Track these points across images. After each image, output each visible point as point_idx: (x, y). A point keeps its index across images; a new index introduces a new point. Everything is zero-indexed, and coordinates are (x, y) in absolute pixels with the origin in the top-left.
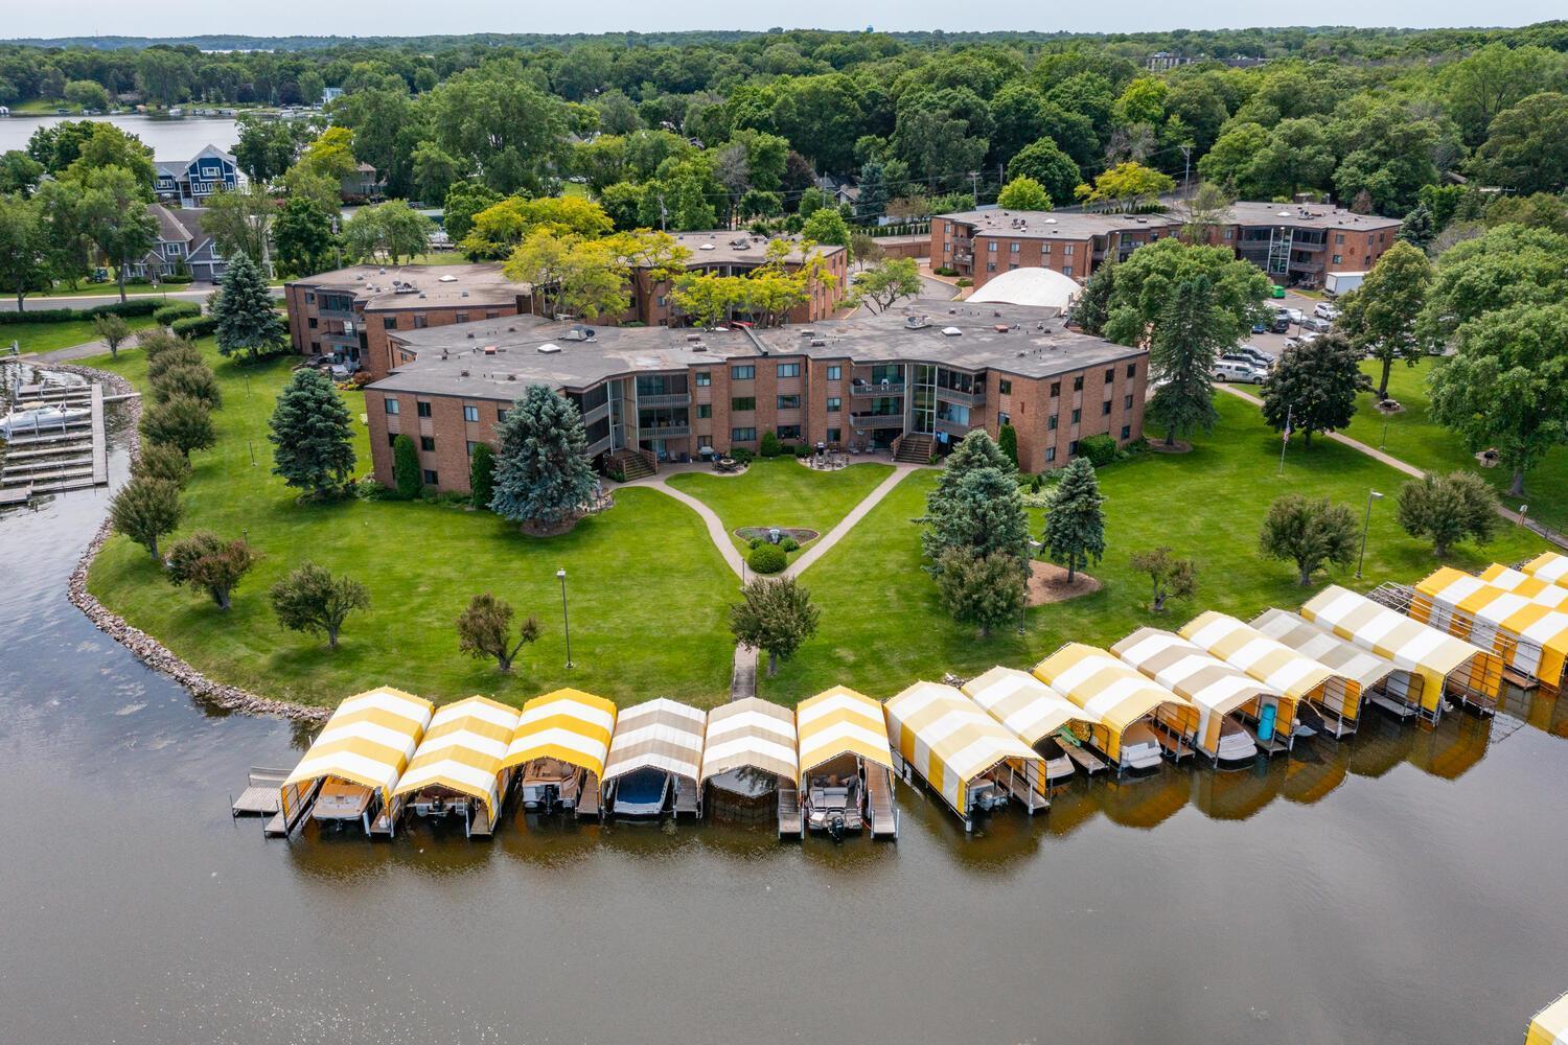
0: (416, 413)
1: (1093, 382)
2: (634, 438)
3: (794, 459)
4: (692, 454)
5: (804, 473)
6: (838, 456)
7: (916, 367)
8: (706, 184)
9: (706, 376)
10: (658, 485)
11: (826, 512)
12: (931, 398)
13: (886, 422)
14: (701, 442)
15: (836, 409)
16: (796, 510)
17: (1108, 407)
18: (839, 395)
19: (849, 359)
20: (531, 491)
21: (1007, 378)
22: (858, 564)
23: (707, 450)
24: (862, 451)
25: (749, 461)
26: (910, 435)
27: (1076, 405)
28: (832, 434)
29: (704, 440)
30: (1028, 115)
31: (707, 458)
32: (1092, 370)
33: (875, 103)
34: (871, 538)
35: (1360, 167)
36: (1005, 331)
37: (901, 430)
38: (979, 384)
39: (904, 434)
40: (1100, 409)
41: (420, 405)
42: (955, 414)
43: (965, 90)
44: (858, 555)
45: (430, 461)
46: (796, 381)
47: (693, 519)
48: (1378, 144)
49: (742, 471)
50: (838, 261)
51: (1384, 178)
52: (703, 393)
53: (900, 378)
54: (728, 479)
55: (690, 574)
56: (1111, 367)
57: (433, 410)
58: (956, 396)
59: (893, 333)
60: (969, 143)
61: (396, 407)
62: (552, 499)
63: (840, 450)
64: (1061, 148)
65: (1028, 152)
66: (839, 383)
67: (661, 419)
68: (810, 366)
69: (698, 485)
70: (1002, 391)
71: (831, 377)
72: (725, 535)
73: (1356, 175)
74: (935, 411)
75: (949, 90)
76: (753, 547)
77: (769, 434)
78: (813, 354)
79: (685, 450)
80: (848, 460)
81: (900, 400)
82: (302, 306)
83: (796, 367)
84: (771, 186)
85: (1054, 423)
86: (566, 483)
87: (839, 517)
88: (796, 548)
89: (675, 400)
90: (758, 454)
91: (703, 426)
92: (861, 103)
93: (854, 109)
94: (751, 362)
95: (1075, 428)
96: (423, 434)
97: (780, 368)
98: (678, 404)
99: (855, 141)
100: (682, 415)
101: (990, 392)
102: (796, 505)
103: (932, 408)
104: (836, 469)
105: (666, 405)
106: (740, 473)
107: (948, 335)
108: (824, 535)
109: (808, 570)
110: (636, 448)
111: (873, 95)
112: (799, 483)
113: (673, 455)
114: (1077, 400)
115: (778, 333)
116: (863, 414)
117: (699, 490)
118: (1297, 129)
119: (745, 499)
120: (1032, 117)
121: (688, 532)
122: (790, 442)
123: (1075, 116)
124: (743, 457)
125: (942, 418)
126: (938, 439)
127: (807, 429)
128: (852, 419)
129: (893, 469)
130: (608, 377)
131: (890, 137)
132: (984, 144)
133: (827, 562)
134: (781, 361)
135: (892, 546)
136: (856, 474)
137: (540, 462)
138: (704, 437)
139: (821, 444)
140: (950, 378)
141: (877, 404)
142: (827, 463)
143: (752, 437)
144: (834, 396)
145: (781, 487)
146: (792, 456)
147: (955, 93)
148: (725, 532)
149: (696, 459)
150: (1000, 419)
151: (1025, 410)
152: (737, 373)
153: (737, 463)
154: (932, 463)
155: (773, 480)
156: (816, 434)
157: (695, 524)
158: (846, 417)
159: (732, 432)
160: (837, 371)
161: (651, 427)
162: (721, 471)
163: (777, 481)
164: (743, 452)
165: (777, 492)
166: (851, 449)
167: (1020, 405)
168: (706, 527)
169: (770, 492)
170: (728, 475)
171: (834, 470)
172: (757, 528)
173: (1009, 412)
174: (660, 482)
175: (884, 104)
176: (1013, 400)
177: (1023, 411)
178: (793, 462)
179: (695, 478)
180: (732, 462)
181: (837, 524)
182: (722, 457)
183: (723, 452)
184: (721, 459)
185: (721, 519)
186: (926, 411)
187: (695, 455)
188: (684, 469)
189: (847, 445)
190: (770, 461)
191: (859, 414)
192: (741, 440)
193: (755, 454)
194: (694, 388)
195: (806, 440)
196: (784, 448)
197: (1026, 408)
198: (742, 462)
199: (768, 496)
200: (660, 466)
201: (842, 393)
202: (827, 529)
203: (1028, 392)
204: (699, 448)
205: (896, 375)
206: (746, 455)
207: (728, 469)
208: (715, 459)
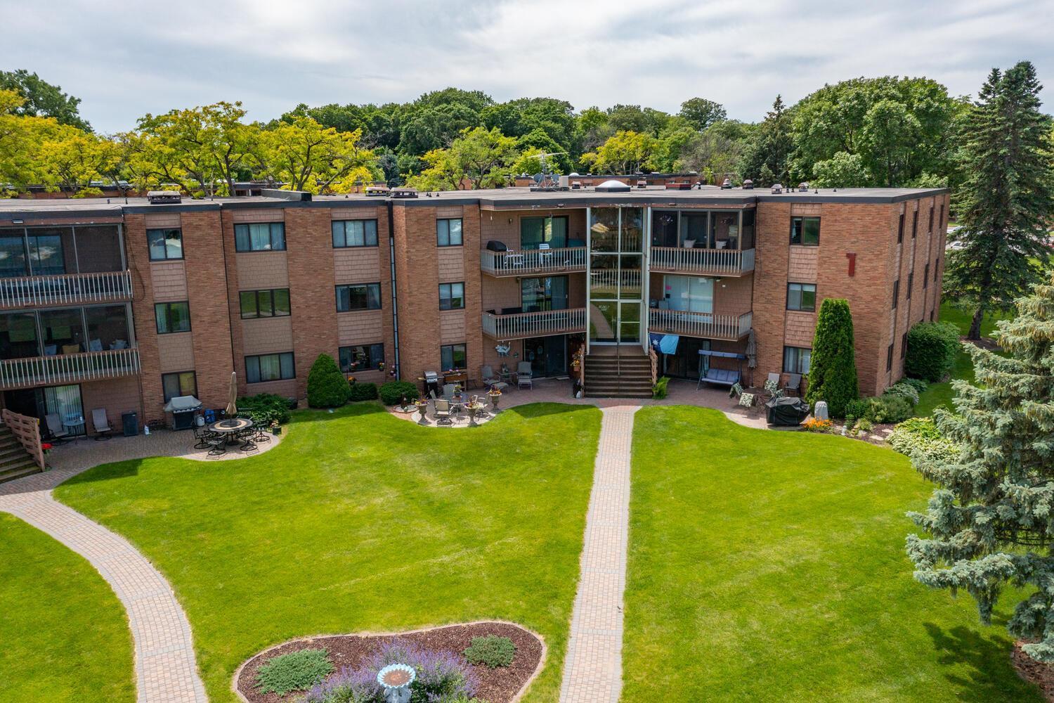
1: (923, 223)
3: (380, 410)
4: (149, 415)
5: (408, 438)
6: (472, 396)
9: (173, 234)
10: (31, 505)
13: (552, 324)
14: (171, 386)
15: (455, 304)
17: (926, 276)
18: (461, 275)
19: (479, 202)
21: (809, 211)
23: (183, 403)
24: (513, 384)
25: (284, 421)
26: (592, 348)
27: (911, 266)
28: (451, 357)
29: (172, 382)
31: (185, 421)
32: (923, 201)
33: (381, 126)
37: (581, 338)
39: (589, 346)
40: (923, 278)
46: (372, 256)
49: (268, 444)
52: (167, 276)
53: (575, 236)
54: (234, 467)
56: (932, 203)
58: (697, 260)
63: (469, 386)
66: (460, 251)
68: (399, 222)
70: (796, 240)
71: (443, 241)
72: (197, 699)
75: (445, 105)
77: (323, 361)
79: (132, 406)
80: (494, 402)
83: (370, 227)
85: (895, 296)
89: (89, 287)
90: (303, 405)
91: (174, 352)
94: (277, 216)
95: (907, 309)
97: (338, 227)
98: (100, 298)
100: (111, 324)
101: (764, 246)
102: (431, 530)
104: (479, 420)
106: (263, 448)
107: (610, 190)
111: (378, 119)
113: (100, 422)
114: (911, 256)
116: (508, 310)
117: (142, 507)
119: (276, 522)
120: (520, 121)
122: (366, 377)
124: (272, 412)
125: (657, 307)
126: (656, 349)
127: (397, 348)
128: (486, 322)
134: (339, 214)
136: (521, 425)
138: (178, 374)
139: (432, 376)
140: (679, 225)
142: (455, 410)
143: (287, 371)
144: (451, 277)
145: (372, 476)
146: (374, 403)
147: (450, 106)
148: (200, 685)
149: (159, 426)
150: (791, 296)
151: (858, 269)
152: (245, 234)
153: (254, 426)
154: (660, 395)
155: (345, 460)
156: (420, 356)
157: (87, 657)
158: (475, 320)
159: (241, 363)
160: (456, 228)
161: (37, 355)
162: (217, 448)
163: (356, 461)
164: (267, 403)
165: (363, 492)
166: (491, 382)
167: (847, 261)
168: (128, 664)
169: (342, 495)
170: (231, 456)
171: (473, 425)
172: (317, 644)
173: (813, 279)
174: (41, 493)
175: (388, 126)
176: (826, 254)
177: (852, 272)
178: (382, 415)
179: (141, 471)
180: (243, 424)
181: (574, 586)
182: (219, 415)
183: (221, 405)
184: (217, 420)
185: (193, 616)
186: (620, 301)
187: (157, 416)
188: (122, 450)
189: (480, 374)
190: (331, 417)
191: (499, 311)
192: (261, 380)
193: (294, 406)
194: (141, 264)
195: (399, 370)
196: (355, 388)
197: (859, 264)
198: (268, 424)
199: (341, 506)
200: (53, 451)
201: (466, 272)
202: (555, 611)
203: (863, 233)
204: (166, 401)
205: (563, 235)
206: (276, 408)
207: (232, 442)
208: (201, 422)
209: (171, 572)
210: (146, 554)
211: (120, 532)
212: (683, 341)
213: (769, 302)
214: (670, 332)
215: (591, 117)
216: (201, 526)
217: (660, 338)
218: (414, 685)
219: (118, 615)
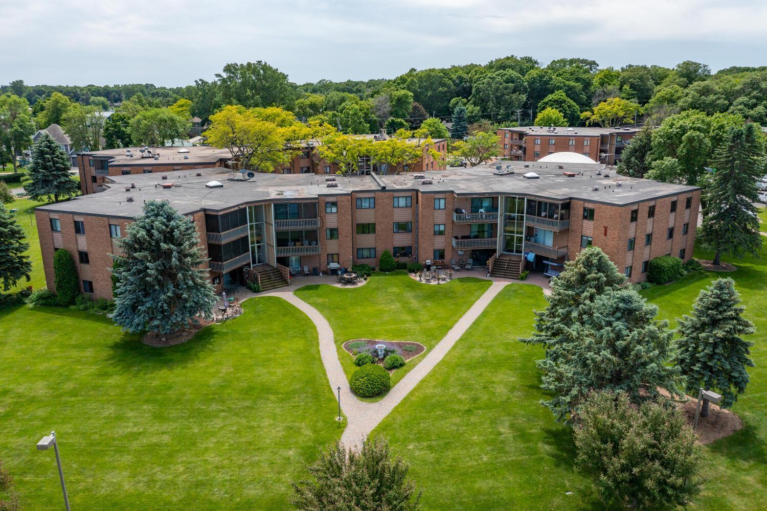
0: (74, 231)
1: (662, 210)
2: (272, 254)
3: (406, 274)
4: (322, 269)
5: (413, 286)
6: (442, 272)
7: (506, 198)
8: (366, 114)
9: (334, 204)
10: (288, 296)
11: (432, 324)
12: (520, 225)
13: (482, 244)
14: (330, 259)
15: (441, 233)
16: (404, 322)
17: (671, 233)
18: (444, 222)
19: (452, 192)
20: (143, 304)
21: (590, 206)
22: (466, 387)
23: (334, 265)
24: (463, 268)
25: (369, 275)
26: (501, 255)
27: (649, 231)
28: (438, 255)
29: (331, 257)
30: (547, 83)
31: (334, 272)
32: (661, 200)
33: (461, 82)
34: (477, 353)
35: (745, 105)
36: (573, 176)
37: (495, 251)
38: (563, 212)
39: (497, 254)
40: (666, 235)
41: (76, 223)
42: (540, 237)
43: (511, 71)
44: (464, 374)
45: (87, 272)
46: (409, 211)
47: (306, 329)
48: (755, 93)
49: (362, 283)
50: (441, 147)
51: (762, 111)
52: (331, 219)
53: (494, 208)
54: (349, 290)
55: (286, 397)
56: (674, 199)
57: (86, 228)
58: (543, 222)
59: (486, 177)
60: (514, 96)
61: (59, 226)
62: (163, 312)
63: (444, 267)
64: (568, 96)
65: (550, 98)
66: (444, 211)
67: (295, 240)
68: (420, 198)
69: (319, 296)
70: (585, 217)
71: (437, 207)
72: (333, 347)
73: (743, 109)
74: (524, 236)
75: (502, 71)
76: (359, 364)
77: (386, 253)
78: (422, 189)
79: (317, 265)
80: (451, 275)
81: (494, 226)
82: (87, 168)
83: (409, 199)
84: (403, 116)
85: (632, 244)
86: (178, 297)
87: (445, 329)
88: (402, 365)
89: (306, 223)
90: (377, 269)
91: (332, 246)
92: (454, 82)
93: (449, 84)
94: (372, 195)
95: (647, 250)
96: (80, 249)
97: (396, 199)
98: (309, 227)
99: (450, 101)
100: (312, 236)
101: (573, 218)
102: (406, 317)
103: (521, 233)
104: (442, 282)
105: (299, 228)
106: (360, 285)
107: (529, 178)
108: (431, 348)
109: (412, 393)
110: (274, 264)
111: (460, 78)
112: (409, 295)
113: (306, 269)
114: (649, 225)
115: (396, 177)
116: (463, 237)
117: (320, 300)
118: (704, 87)
119: (359, 309)
120: (549, 84)
121: (299, 344)
122: (403, 260)
123: (572, 83)
124: (365, 271)
125: (529, 240)
126: (526, 258)
127: (417, 249)
128: (454, 241)
129: (489, 283)
130: (247, 203)
131: (469, 98)
132: (524, 97)
133: (433, 383)
134: (396, 194)
135: (498, 364)
136: (458, 286)
137: (150, 276)
138: (333, 255)
139: (428, 262)
140: (537, 206)
141: (475, 229)
142: (434, 277)
143: (373, 255)
144: (439, 222)
145: (393, 298)
146: (404, 271)
147: (505, 72)
148: (334, 345)
149: (325, 273)
150: (583, 242)
151: (608, 233)
152: (360, 203)
153: (357, 277)
154: (522, 279)
155: (387, 292)
156: (425, 253)
157: (307, 335)
158: (449, 240)
159: (355, 251)
160: (442, 202)
161: (287, 245)
162: (344, 283)
163: (390, 293)
164: (364, 268)
165: (389, 303)
166: (453, 266)
167: (604, 229)
168: (317, 338)
169: (382, 304)
170: (349, 287)
171: (439, 284)
172: (365, 341)
173: (591, 235)
174: (290, 293)
175: (466, 82)
176: (596, 225)
177: (605, 234)
178: (406, 276)
179: (320, 289)
180: (354, 275)
181: (443, 337)
182: (346, 271)
183: (347, 267)
184: (345, 273)
185: (334, 330)
186: (516, 235)
187: (325, 269)
188: (313, 281)
189: (450, 262)
190: (387, 275)
191: (460, 237)
192: (363, 258)
193: (374, 269)
194: (323, 214)
195: (417, 258)
196: (398, 264)
197: (609, 232)
198: (362, 276)
199: (380, 307)
200: (292, 279)
201: (446, 220)
202: (433, 342)
203: (610, 218)
204: (328, 264)
205: (491, 205)
206: (366, 270)
207: (350, 282)
208: (340, 273)
209: (328, 319)
210: (321, 314)
211: (314, 307)
212: (537, 256)
213: (574, 243)
214: (532, 252)
215: (605, 76)
216: (337, 308)
217: (528, 254)
218: (385, 350)
219: (314, 327)
